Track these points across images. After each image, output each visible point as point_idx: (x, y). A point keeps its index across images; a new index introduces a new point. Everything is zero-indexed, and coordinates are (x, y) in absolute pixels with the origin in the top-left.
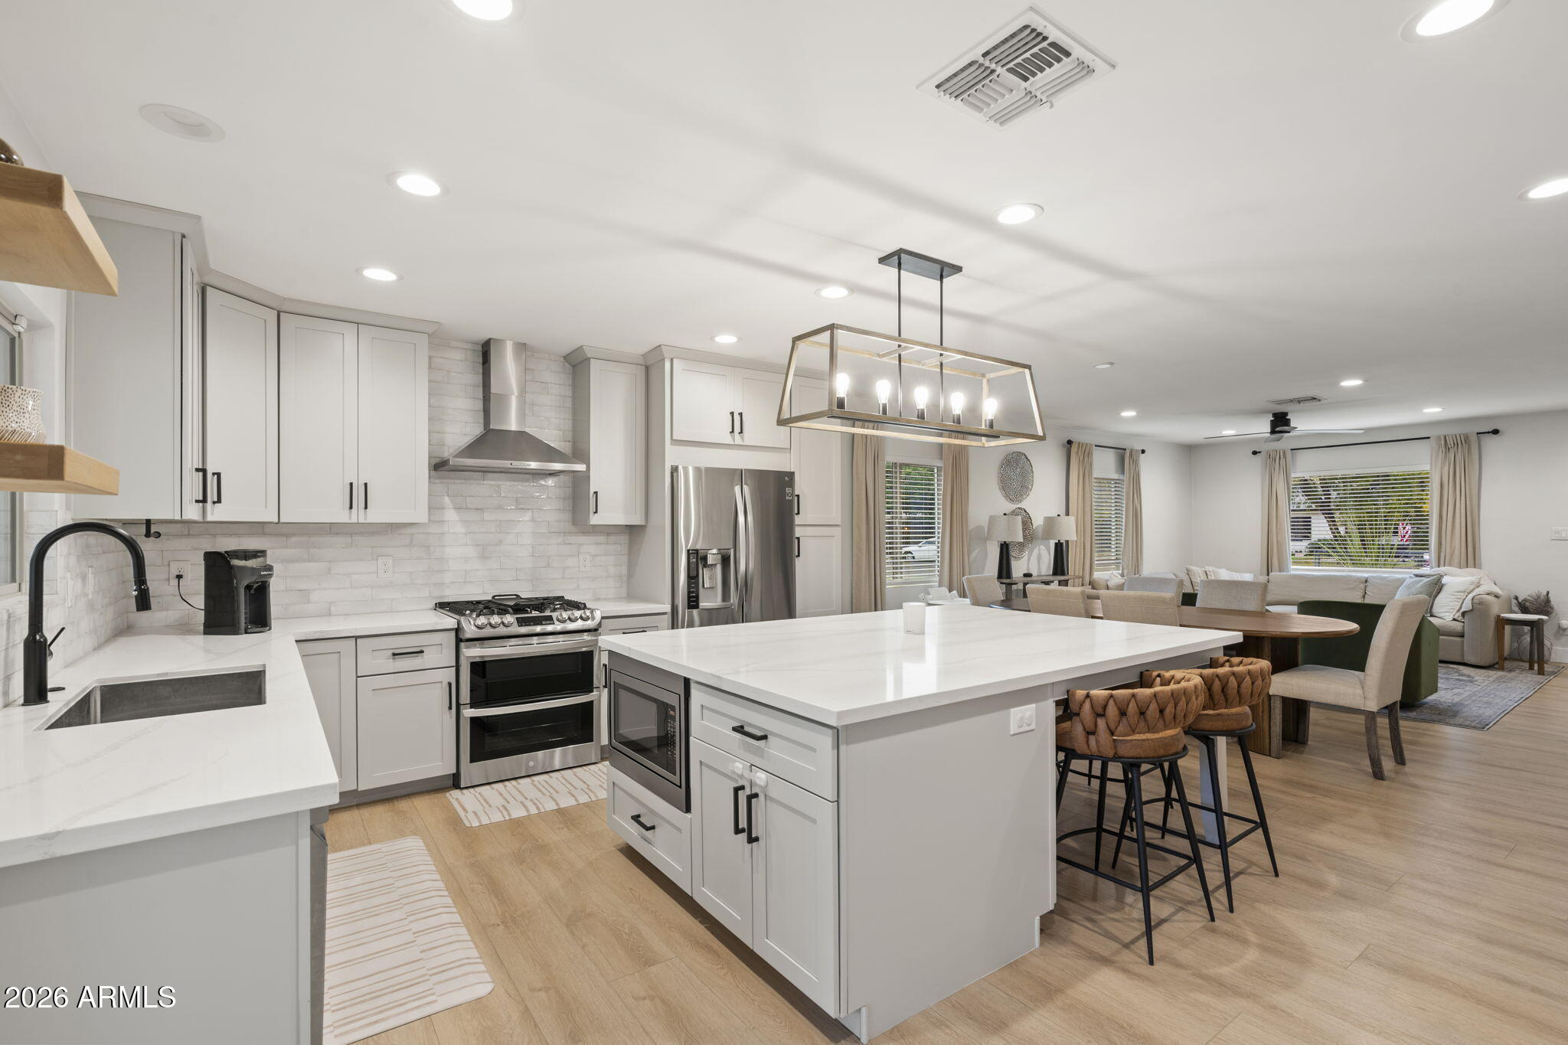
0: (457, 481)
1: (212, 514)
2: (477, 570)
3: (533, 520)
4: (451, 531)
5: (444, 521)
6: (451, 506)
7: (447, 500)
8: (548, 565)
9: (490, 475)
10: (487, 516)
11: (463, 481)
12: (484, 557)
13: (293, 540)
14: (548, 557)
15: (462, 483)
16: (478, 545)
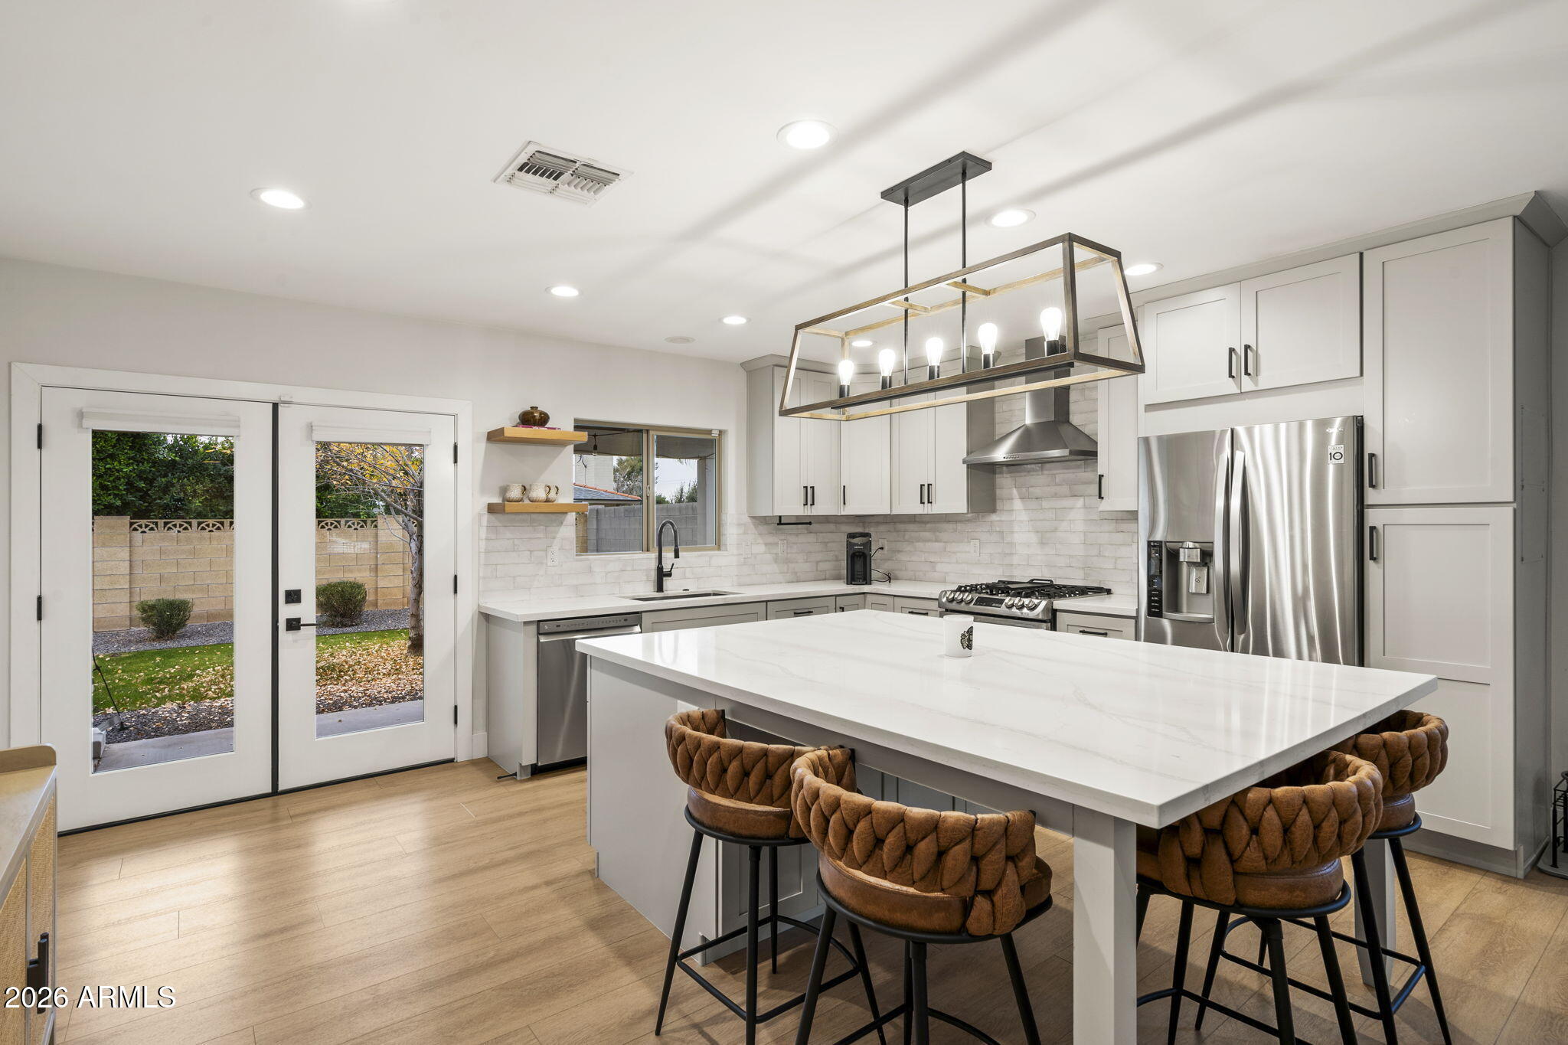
0: (1023, 474)
1: (844, 510)
2: (1037, 554)
3: (1085, 507)
4: (1018, 519)
5: (1013, 510)
6: (1017, 497)
7: (1015, 491)
8: (1099, 555)
9: (1048, 465)
10: (1045, 504)
11: (1025, 474)
12: (1042, 543)
13: (928, 526)
14: (1100, 544)
15: (1025, 476)
16: (1038, 532)
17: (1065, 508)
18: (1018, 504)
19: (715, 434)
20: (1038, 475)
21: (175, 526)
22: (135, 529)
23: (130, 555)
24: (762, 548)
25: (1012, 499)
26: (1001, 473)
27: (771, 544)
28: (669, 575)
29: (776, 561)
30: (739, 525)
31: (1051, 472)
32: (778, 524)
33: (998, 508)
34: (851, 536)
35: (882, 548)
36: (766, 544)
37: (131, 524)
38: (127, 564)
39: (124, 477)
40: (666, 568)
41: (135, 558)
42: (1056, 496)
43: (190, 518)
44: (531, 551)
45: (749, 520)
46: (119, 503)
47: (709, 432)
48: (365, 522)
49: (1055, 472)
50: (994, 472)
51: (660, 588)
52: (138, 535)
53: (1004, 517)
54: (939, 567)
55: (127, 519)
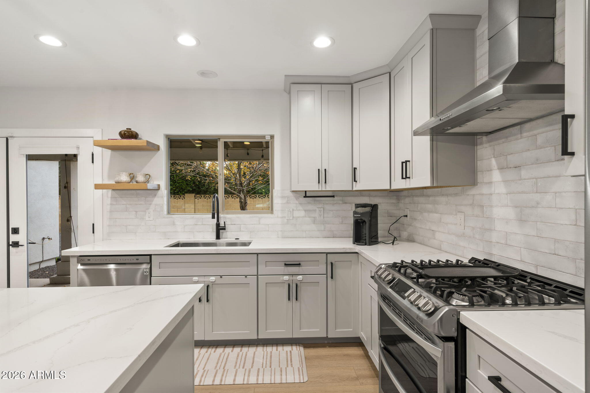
1: (356, 187)
4: (497, 191)
5: (492, 183)
6: (496, 167)
7: (494, 162)
9: (527, 126)
10: (524, 173)
11: (503, 140)
12: (522, 220)
13: (431, 198)
15: (503, 142)
16: (516, 207)
17: (549, 177)
18: (496, 176)
19: (268, 138)
20: (517, 139)
21: (206, 197)
22: (196, 198)
23: (195, 207)
24: (302, 213)
25: (491, 170)
26: (481, 144)
27: (310, 211)
28: (224, 229)
29: (314, 222)
30: (283, 197)
31: (531, 133)
32: (304, 197)
33: (479, 180)
34: (358, 206)
35: (406, 216)
36: (305, 211)
37: (195, 196)
38: (194, 209)
39: (192, 181)
40: (222, 224)
41: (196, 208)
42: (538, 162)
43: (211, 194)
44: (136, 212)
45: (291, 194)
46: (191, 189)
47: (264, 137)
48: (265, 196)
49: (535, 132)
50: (474, 144)
51: (218, 237)
52: (196, 200)
53: (485, 190)
54: (438, 235)
55: (193, 195)
